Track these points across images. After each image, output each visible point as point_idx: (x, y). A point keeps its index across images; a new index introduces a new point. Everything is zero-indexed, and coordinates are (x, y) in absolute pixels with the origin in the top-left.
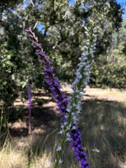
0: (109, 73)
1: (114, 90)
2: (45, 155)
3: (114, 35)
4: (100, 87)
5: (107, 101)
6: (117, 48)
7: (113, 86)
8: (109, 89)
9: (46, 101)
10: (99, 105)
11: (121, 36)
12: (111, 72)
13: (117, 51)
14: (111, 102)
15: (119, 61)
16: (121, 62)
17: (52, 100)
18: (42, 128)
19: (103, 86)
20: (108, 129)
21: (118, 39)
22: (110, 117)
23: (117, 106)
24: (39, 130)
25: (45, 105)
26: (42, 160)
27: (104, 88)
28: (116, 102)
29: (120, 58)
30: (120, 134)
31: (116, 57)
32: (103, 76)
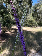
0: (27, 22)
1: (29, 27)
2: (6, 49)
3: (30, 10)
4: (25, 27)
5: (27, 31)
6: (30, 14)
7: (29, 26)
8: (27, 27)
9: (7, 31)
10: (24, 32)
11: (31, 10)
12: (28, 22)
13: (30, 15)
14: (28, 31)
15: (31, 18)
16: (31, 19)
17: (9, 31)
18: (5, 40)
19: (26, 26)
20: (27, 39)
21: (31, 11)
22: (28, 36)
23: (30, 32)
24: (4, 41)
25: (6, 33)
26: (5, 51)
27: (26, 27)
28: (29, 31)
29: (31, 17)
30: (30, 41)
31: (30, 17)
32: (26, 23)
